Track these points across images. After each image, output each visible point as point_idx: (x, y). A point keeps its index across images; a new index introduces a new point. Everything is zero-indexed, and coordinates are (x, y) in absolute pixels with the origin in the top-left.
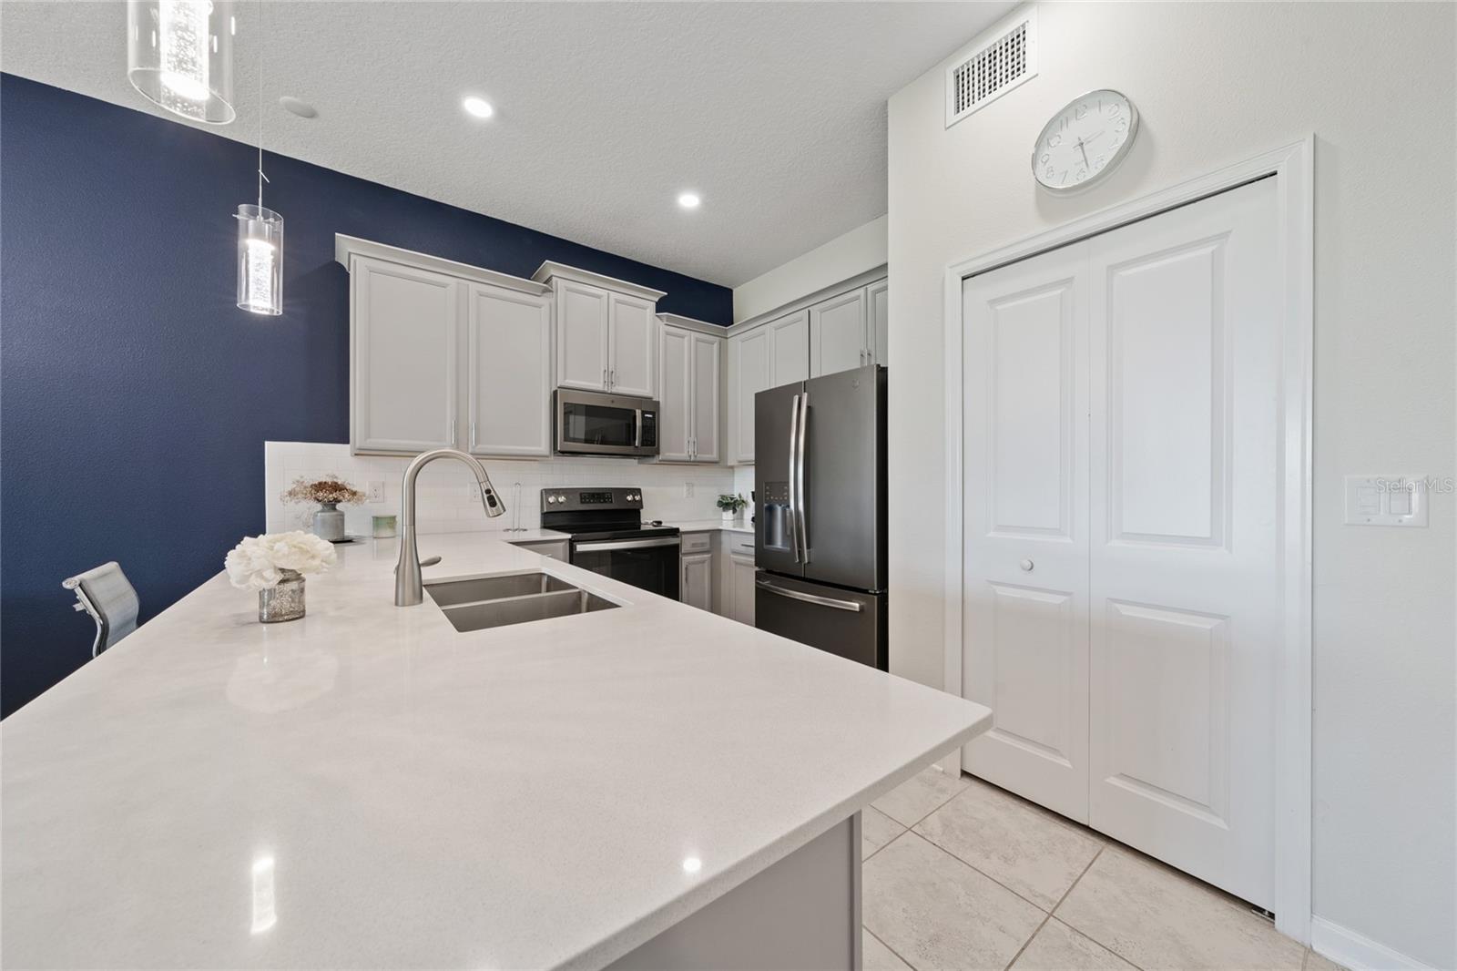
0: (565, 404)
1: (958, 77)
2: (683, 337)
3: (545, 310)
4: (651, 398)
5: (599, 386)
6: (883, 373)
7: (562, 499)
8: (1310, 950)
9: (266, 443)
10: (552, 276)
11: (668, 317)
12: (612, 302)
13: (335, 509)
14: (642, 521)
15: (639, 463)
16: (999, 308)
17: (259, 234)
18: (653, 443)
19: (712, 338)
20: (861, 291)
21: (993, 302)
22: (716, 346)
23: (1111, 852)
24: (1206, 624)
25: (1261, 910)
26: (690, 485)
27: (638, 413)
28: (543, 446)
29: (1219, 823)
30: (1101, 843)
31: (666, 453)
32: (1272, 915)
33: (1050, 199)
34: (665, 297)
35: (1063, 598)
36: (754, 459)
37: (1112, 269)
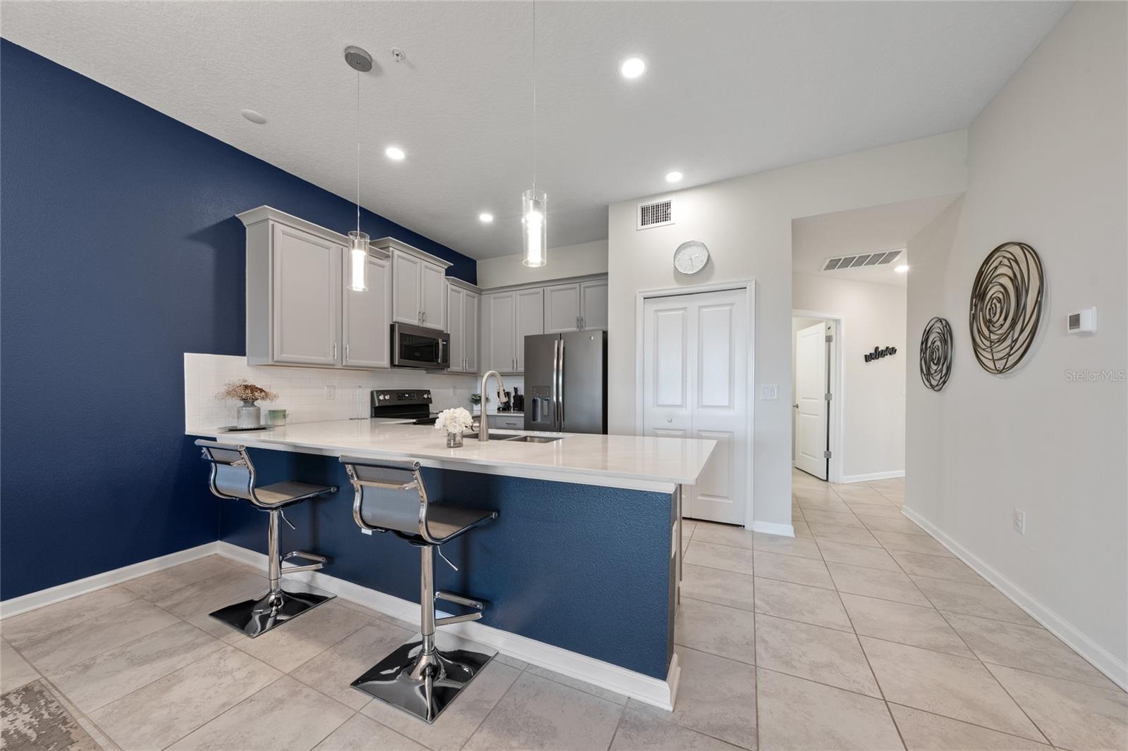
0: (401, 334)
1: (643, 209)
2: (460, 292)
3: (387, 269)
4: (443, 331)
5: (415, 322)
6: (605, 334)
7: (387, 397)
8: (753, 532)
9: (185, 354)
10: (390, 246)
11: (453, 280)
12: (423, 267)
13: (253, 405)
14: (430, 411)
15: (427, 373)
16: (659, 314)
17: (360, 247)
18: (446, 361)
19: (474, 294)
20: (577, 285)
21: (656, 311)
22: (476, 299)
23: (699, 523)
24: (727, 435)
25: (741, 526)
26: (454, 388)
27: (440, 341)
28: (386, 362)
29: (731, 502)
30: (695, 522)
31: (453, 368)
32: (744, 526)
33: (679, 276)
34: (451, 266)
35: (683, 432)
36: (523, 371)
37: (700, 307)
